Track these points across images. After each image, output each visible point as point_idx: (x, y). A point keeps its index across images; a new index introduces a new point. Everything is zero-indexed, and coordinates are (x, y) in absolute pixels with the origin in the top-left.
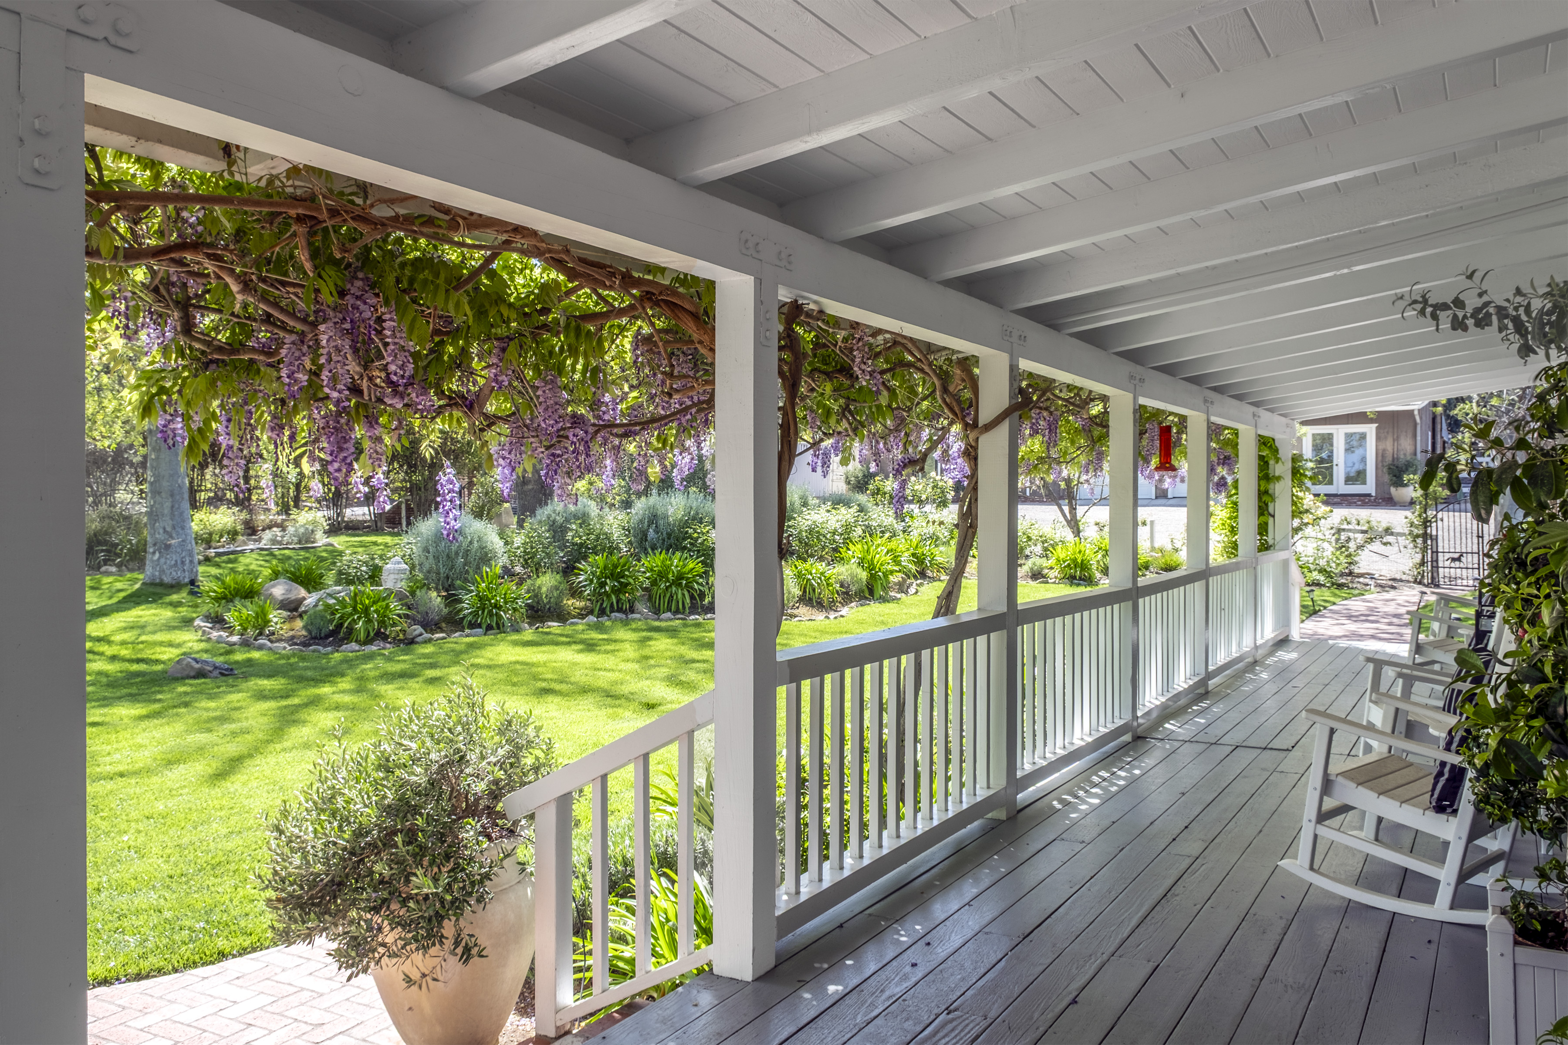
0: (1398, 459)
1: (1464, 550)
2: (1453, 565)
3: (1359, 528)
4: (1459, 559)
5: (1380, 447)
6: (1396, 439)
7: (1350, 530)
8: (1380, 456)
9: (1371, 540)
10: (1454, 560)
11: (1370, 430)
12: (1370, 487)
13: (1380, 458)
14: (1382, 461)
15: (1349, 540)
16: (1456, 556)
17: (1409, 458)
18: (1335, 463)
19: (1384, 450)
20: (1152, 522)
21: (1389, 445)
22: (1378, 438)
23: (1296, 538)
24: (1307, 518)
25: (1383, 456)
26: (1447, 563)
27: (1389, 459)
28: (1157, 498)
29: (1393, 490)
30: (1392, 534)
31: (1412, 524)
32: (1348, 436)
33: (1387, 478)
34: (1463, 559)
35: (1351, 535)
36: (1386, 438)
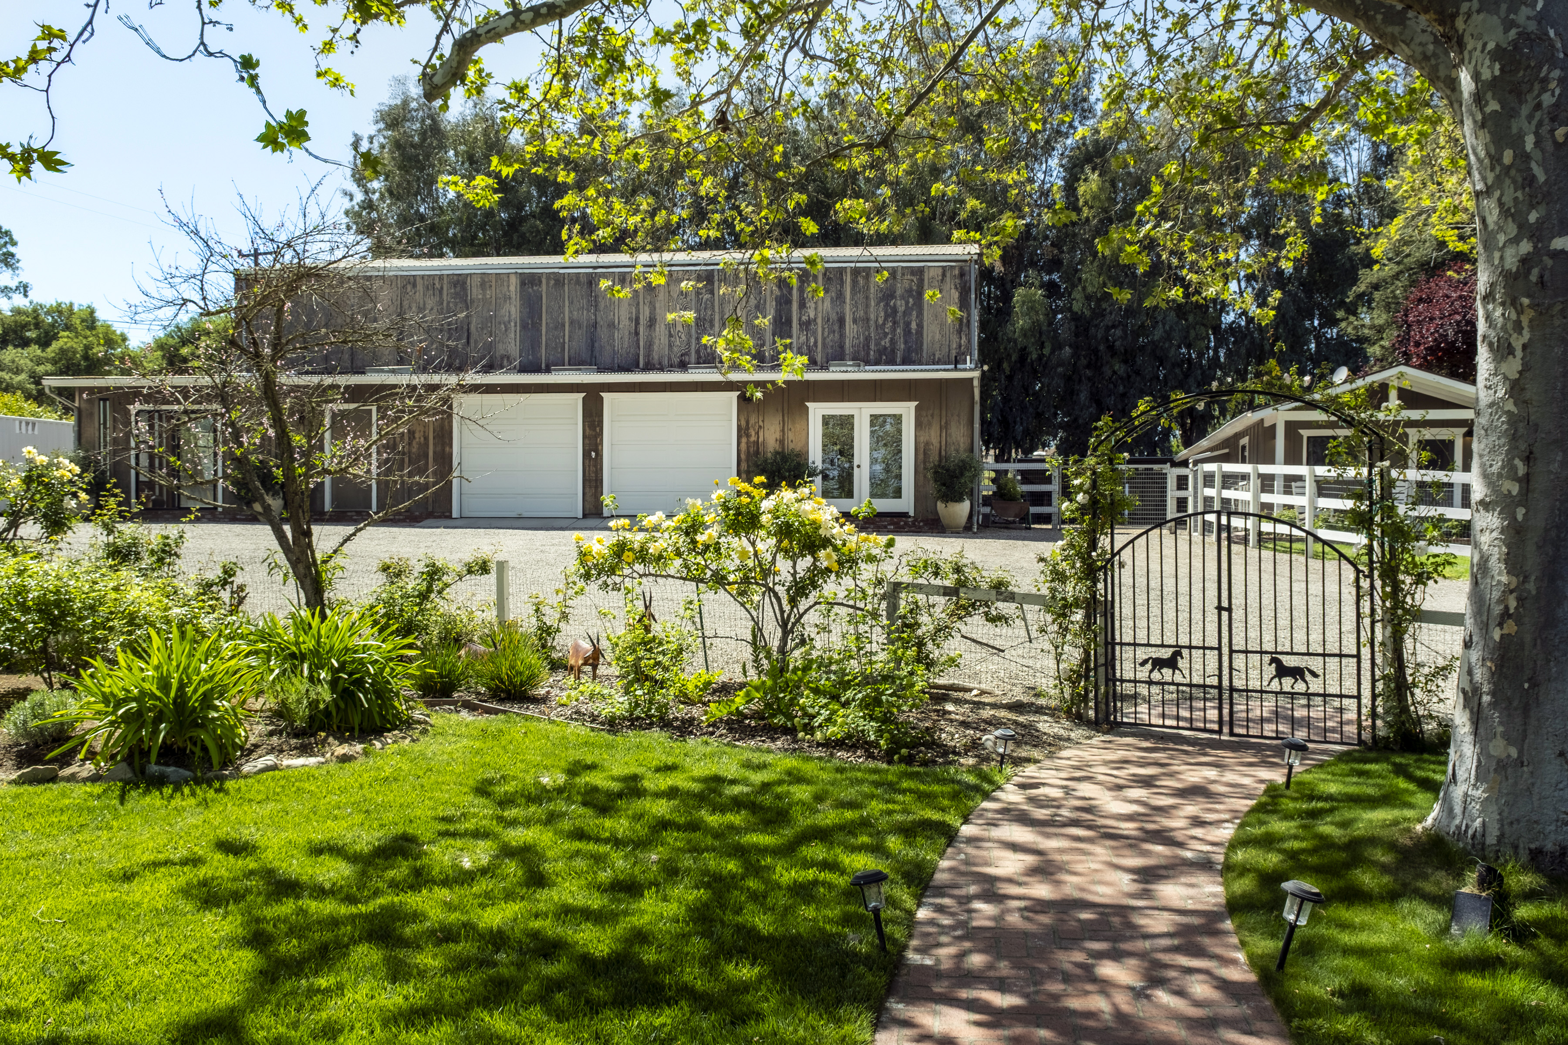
0: (947, 458)
1: (1184, 640)
2: (1156, 676)
3: (938, 582)
4: (1171, 663)
5: (922, 439)
6: (945, 427)
7: (919, 588)
8: (922, 451)
9: (963, 611)
10: (1159, 664)
11: (907, 410)
12: (906, 503)
13: (921, 457)
14: (924, 462)
15: (915, 609)
16: (1166, 654)
17: (964, 456)
18: (856, 463)
19: (927, 444)
20: (501, 565)
21: (933, 436)
22: (919, 425)
23: (803, 604)
24: (826, 558)
25: (925, 453)
26: (1143, 673)
27: (934, 458)
28: (585, 516)
29: (940, 506)
30: (1011, 597)
31: (1059, 576)
32: (874, 418)
33: (931, 488)
34: (1182, 663)
35: (921, 598)
36: (930, 424)
